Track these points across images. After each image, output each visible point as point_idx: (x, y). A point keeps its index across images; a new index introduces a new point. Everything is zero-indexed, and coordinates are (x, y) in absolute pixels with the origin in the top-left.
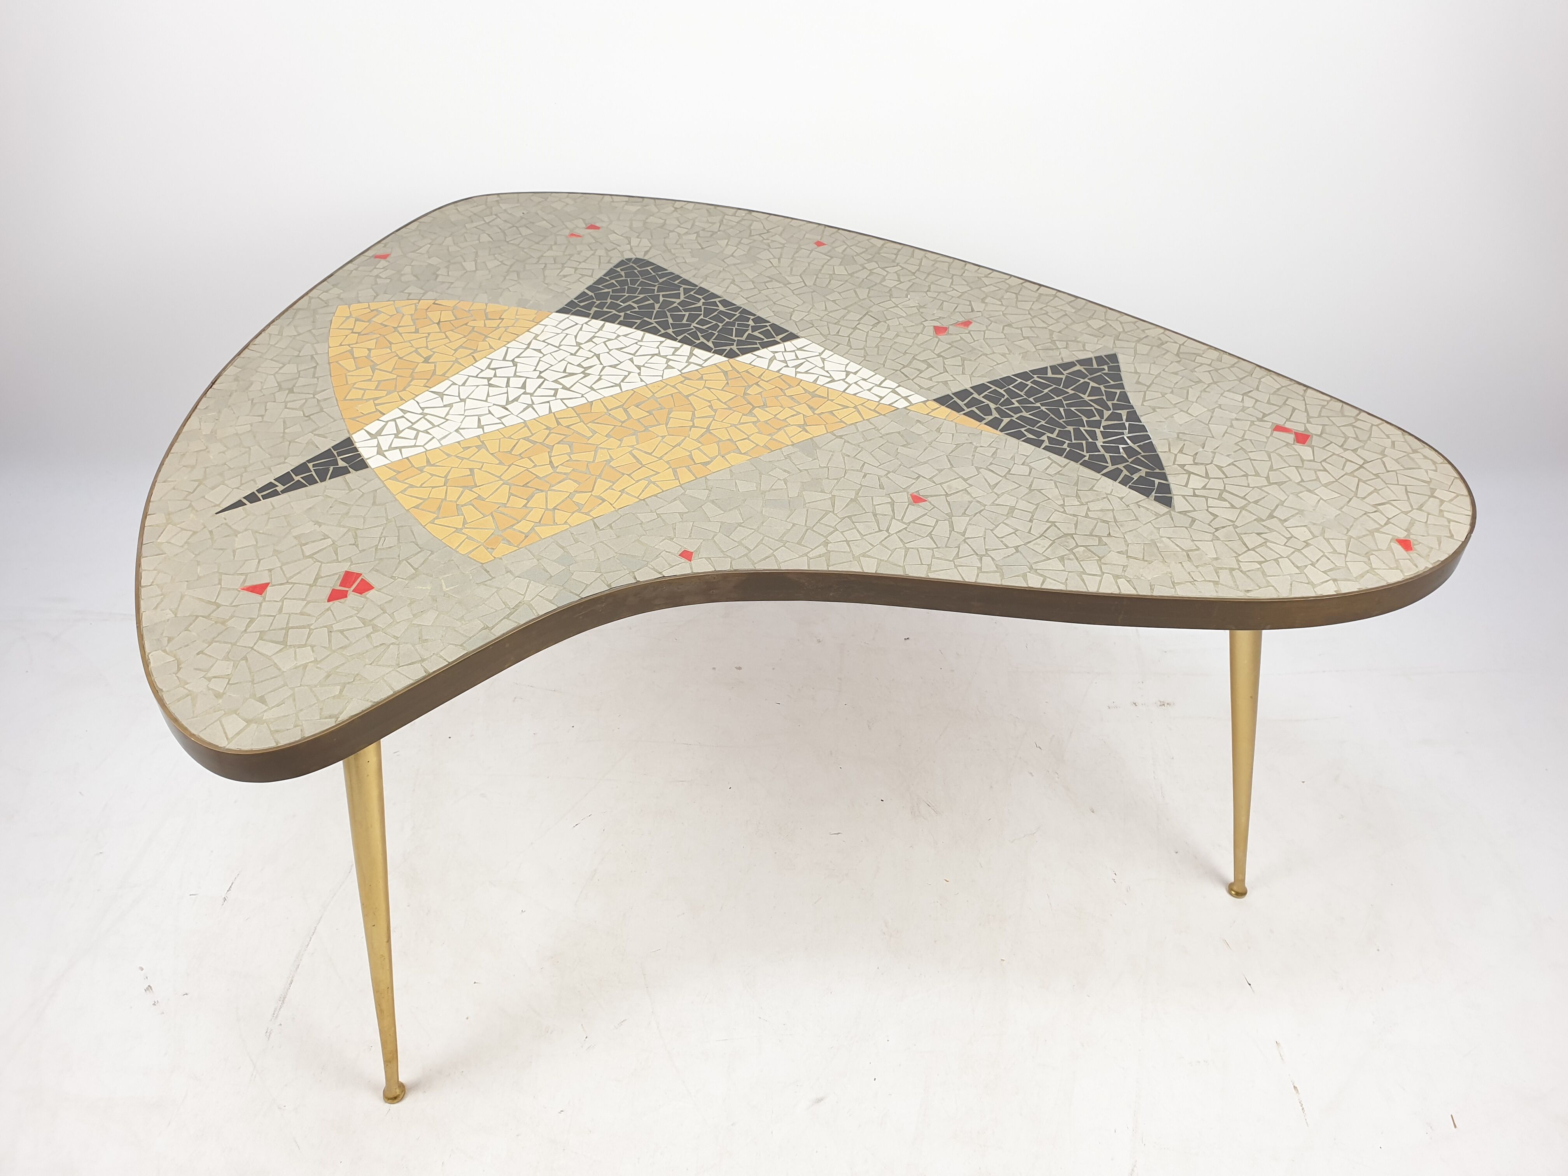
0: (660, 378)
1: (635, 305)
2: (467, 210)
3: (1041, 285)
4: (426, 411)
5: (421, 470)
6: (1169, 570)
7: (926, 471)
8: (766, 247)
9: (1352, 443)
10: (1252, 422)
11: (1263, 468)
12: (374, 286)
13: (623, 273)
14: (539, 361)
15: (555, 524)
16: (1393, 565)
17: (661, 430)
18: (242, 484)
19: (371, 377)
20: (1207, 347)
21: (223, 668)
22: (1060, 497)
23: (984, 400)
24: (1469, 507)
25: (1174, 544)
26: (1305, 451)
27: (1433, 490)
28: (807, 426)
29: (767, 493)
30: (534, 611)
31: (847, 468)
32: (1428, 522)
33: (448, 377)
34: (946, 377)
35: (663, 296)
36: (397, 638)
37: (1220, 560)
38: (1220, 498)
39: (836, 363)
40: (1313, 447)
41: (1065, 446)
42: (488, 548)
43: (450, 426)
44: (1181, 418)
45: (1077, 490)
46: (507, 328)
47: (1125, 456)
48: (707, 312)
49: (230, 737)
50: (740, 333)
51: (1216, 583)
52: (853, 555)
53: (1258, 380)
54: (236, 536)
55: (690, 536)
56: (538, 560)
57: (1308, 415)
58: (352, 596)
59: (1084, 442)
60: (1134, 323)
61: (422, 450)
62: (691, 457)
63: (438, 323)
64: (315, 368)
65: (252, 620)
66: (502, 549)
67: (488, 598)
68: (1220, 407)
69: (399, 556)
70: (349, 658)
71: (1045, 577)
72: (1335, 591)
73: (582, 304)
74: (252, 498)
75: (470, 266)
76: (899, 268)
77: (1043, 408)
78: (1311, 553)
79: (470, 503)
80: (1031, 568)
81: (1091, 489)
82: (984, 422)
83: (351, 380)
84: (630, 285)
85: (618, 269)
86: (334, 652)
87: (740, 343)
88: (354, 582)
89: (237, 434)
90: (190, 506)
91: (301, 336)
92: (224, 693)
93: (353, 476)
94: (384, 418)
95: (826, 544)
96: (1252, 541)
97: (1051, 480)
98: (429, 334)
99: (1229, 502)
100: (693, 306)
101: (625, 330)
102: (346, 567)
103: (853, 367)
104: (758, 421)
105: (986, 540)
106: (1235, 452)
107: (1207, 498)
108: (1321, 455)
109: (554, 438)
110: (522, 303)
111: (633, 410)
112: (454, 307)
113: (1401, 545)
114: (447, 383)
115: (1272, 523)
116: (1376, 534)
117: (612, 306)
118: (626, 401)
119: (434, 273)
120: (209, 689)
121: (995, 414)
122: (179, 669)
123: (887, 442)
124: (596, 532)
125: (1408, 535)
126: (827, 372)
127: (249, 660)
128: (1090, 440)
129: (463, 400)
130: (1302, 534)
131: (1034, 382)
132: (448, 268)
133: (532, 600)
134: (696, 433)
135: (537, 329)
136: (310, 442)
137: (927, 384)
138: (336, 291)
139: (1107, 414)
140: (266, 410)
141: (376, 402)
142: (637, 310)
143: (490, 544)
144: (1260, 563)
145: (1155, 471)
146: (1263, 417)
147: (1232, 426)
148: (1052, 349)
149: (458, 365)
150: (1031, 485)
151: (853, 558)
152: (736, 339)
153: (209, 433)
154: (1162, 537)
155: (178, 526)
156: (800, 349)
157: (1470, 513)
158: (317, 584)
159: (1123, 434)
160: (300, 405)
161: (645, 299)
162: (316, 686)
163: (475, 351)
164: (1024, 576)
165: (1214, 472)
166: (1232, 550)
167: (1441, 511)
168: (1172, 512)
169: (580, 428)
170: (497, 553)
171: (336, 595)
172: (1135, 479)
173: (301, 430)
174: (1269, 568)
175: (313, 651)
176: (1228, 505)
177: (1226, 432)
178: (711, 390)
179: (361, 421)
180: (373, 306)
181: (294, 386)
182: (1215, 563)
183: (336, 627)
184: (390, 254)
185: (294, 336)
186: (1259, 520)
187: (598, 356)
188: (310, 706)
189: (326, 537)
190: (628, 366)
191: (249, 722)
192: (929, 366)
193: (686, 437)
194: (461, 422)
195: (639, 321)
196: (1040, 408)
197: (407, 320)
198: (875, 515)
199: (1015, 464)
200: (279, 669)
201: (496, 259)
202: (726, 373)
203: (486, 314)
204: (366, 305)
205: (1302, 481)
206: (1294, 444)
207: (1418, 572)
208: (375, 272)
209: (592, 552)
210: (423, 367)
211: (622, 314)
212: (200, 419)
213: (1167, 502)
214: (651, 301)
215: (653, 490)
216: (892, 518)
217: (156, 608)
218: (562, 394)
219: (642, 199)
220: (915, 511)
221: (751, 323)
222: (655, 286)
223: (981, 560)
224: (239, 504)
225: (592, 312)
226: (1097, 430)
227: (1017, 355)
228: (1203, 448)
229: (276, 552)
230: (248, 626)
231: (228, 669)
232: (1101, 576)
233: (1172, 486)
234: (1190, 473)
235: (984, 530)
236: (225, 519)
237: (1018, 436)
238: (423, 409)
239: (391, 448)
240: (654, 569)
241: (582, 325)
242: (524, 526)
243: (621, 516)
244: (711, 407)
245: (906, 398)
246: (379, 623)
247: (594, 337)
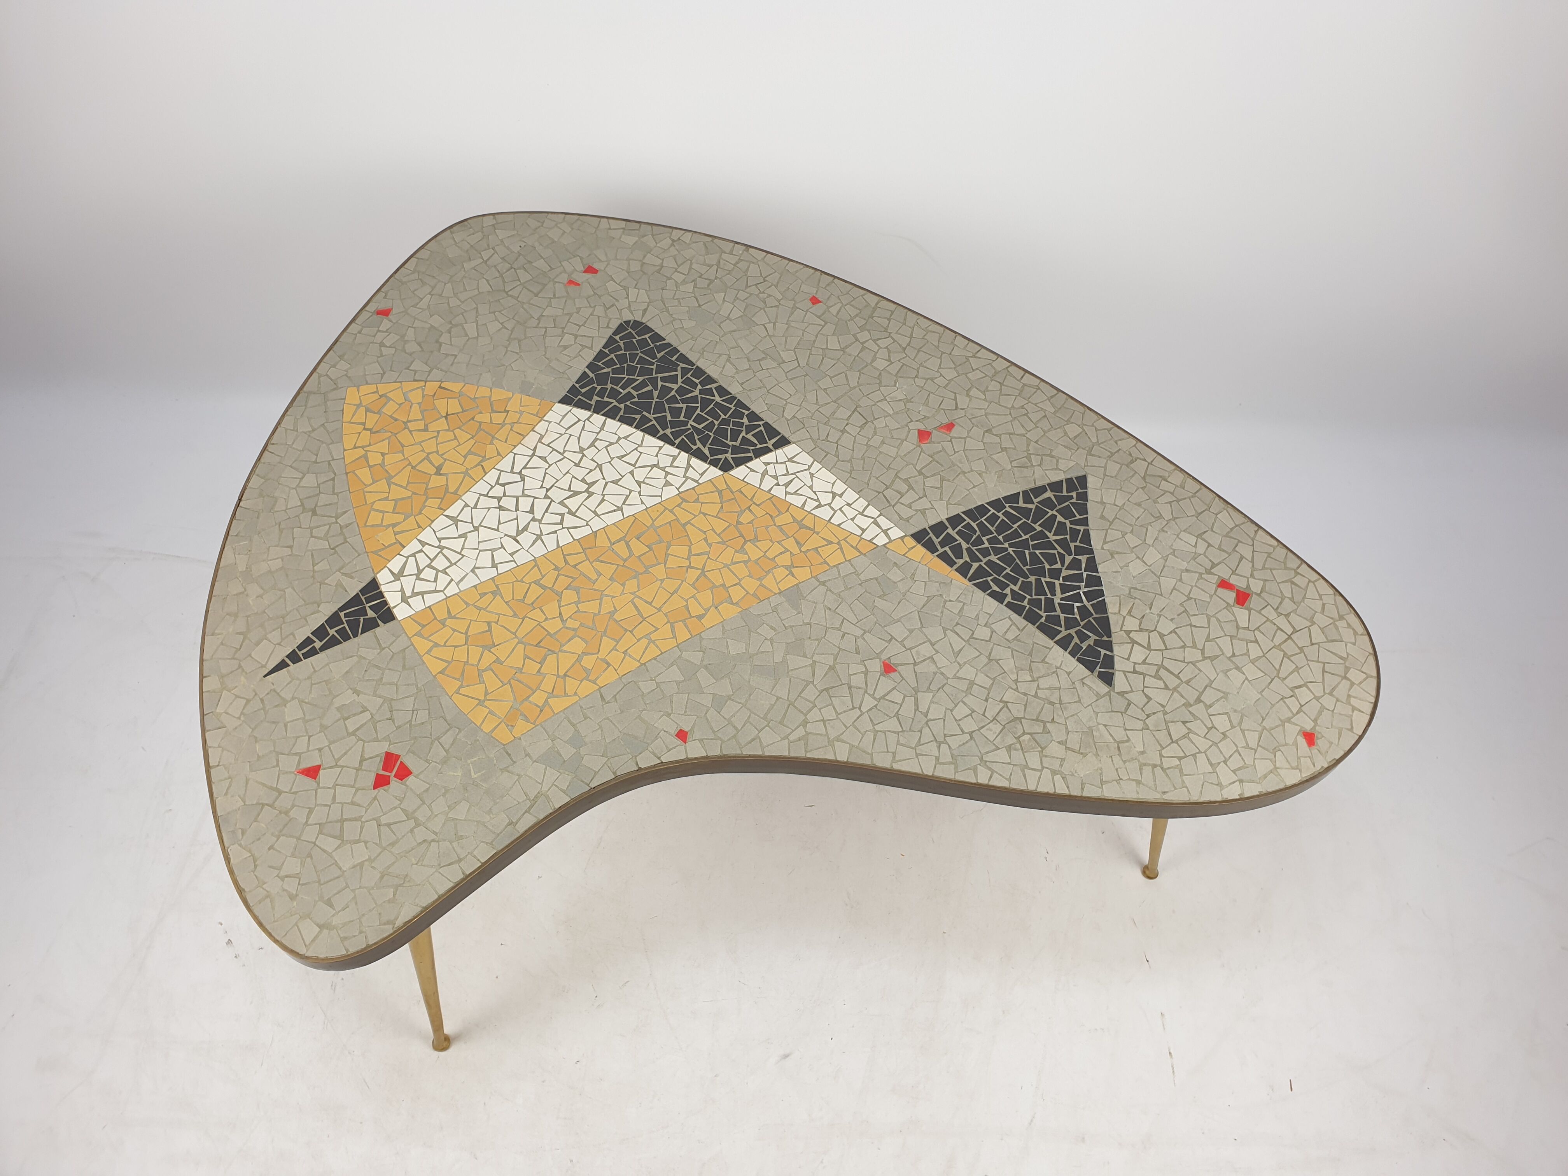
0: (658, 500)
1: (635, 393)
2: (463, 240)
3: (1026, 371)
4: (444, 543)
5: (443, 623)
6: (1100, 766)
7: (898, 631)
8: (762, 305)
9: (1288, 606)
10: (1201, 574)
11: (1200, 636)
12: (379, 359)
13: (621, 343)
14: (546, 473)
15: (566, 695)
16: (1294, 764)
17: (659, 571)
18: (282, 639)
19: (387, 495)
20: (1173, 467)
21: (292, 866)
22: (1015, 670)
23: (957, 537)
24: (1374, 693)
25: (1108, 734)
26: (1241, 614)
27: (1347, 669)
28: (794, 567)
29: (755, 657)
30: (551, 803)
31: (828, 626)
32: (1335, 711)
33: (461, 496)
34: (924, 504)
35: (663, 380)
36: (435, 833)
37: (1146, 755)
38: (1157, 677)
39: (824, 479)
40: (1250, 610)
41: (1025, 603)
42: (508, 725)
43: (466, 565)
44: (1136, 568)
45: (1031, 661)
46: (512, 425)
47: (1078, 618)
48: (705, 403)
49: (307, 943)
50: (735, 436)
51: (1138, 782)
52: (829, 738)
53: (1215, 516)
54: (285, 706)
55: (685, 712)
56: (552, 741)
57: (1253, 566)
58: (394, 783)
59: (1043, 598)
60: (1109, 430)
61: (441, 596)
62: (687, 607)
63: (446, 417)
64: (333, 479)
65: (311, 811)
66: (521, 726)
67: (511, 788)
68: (1173, 554)
69: (431, 735)
70: (397, 856)
71: (993, 771)
72: (1239, 795)
73: (583, 391)
74: (294, 657)
75: (471, 329)
76: (890, 341)
77: (1010, 550)
78: (1227, 748)
79: (489, 669)
80: (981, 759)
81: (1043, 661)
82: (955, 567)
83: (370, 498)
84: (629, 363)
85: (617, 338)
86: (385, 849)
87: (735, 450)
88: (394, 767)
89: (270, 571)
90: (240, 667)
91: (316, 432)
92: (297, 895)
93: (382, 630)
94: (406, 552)
95: (805, 723)
96: (1177, 730)
97: (1009, 647)
98: (438, 432)
99: (1164, 682)
100: (690, 395)
101: (626, 429)
102: (384, 747)
103: (840, 487)
104: (750, 560)
105: (946, 722)
106: (1179, 615)
107: (1144, 675)
108: (1257, 620)
109: (563, 581)
110: (526, 389)
111: (634, 543)
112: (460, 394)
113: (1305, 739)
114: (459, 504)
115: (1199, 709)
116: (1287, 724)
117: (614, 394)
118: (628, 532)
119: (437, 341)
120: (284, 890)
121: (966, 558)
122: (256, 866)
123: (866, 591)
124: (603, 705)
125: (1314, 727)
126: (815, 492)
127: (313, 857)
128: (1049, 596)
129: (476, 529)
130: (1222, 722)
131: (1006, 514)
132: (450, 333)
133: (549, 790)
134: (693, 575)
135: (541, 427)
136: (339, 585)
137: (906, 512)
138: (343, 365)
139: (1068, 559)
140: (294, 539)
141: (396, 529)
142: (636, 400)
143: (509, 721)
144: (1180, 758)
145: (1103, 639)
146: (1212, 567)
147: (1181, 580)
148: (1027, 467)
149: (469, 478)
150: (990, 654)
151: (828, 742)
152: (731, 443)
153: (245, 570)
154: (1099, 724)
155: (232, 692)
156: (791, 460)
157: (1373, 700)
158: (363, 768)
159: (1079, 588)
160: (324, 532)
161: (643, 384)
162: (373, 888)
163: (484, 459)
164: (975, 769)
165: (1156, 643)
166: (1158, 742)
167: (1349, 696)
168: (1112, 692)
169: (585, 567)
170: (517, 732)
171: (381, 782)
172: (1084, 648)
173: (328, 567)
174: (1188, 765)
175: (367, 848)
176: (1163, 686)
177: (1174, 589)
178: (706, 516)
179: (385, 554)
180: (383, 389)
181: (316, 505)
182: (1141, 758)
183: (384, 820)
184: (392, 309)
185: (309, 431)
186: (1187, 705)
187: (600, 466)
188: (370, 911)
189: (365, 710)
190: (629, 482)
191: (321, 927)
192: (911, 487)
193: (683, 581)
194: (476, 560)
195: (638, 417)
196: (1006, 549)
197: (415, 413)
198: (850, 688)
199: (978, 624)
200: (340, 868)
201: (497, 320)
202: (720, 492)
203: (491, 403)
204: (373, 388)
205: (1234, 655)
206: (1233, 606)
207: (1314, 772)
208: (380, 337)
209: (600, 730)
210: (436, 481)
211: (622, 406)
212: (234, 549)
213: (1108, 679)
214: (650, 388)
215: (653, 652)
216: (865, 693)
217: (226, 794)
218: (569, 520)
219: (638, 225)
220: (886, 683)
221: (745, 420)
222: (653, 364)
223: (939, 747)
224: (282, 665)
225: (593, 403)
226: (1057, 582)
227: (993, 474)
228: (1151, 609)
229: (323, 728)
230: (308, 818)
231: (296, 867)
232: (1041, 771)
233: (1116, 659)
234: (1134, 642)
235: (944, 709)
236: (273, 684)
237: (984, 587)
238: (439, 540)
239: (414, 594)
240: (653, 753)
241: (584, 421)
242: (538, 698)
243: (625, 685)
244: (706, 539)
245: (885, 532)
246: (421, 815)
247: (596, 440)
